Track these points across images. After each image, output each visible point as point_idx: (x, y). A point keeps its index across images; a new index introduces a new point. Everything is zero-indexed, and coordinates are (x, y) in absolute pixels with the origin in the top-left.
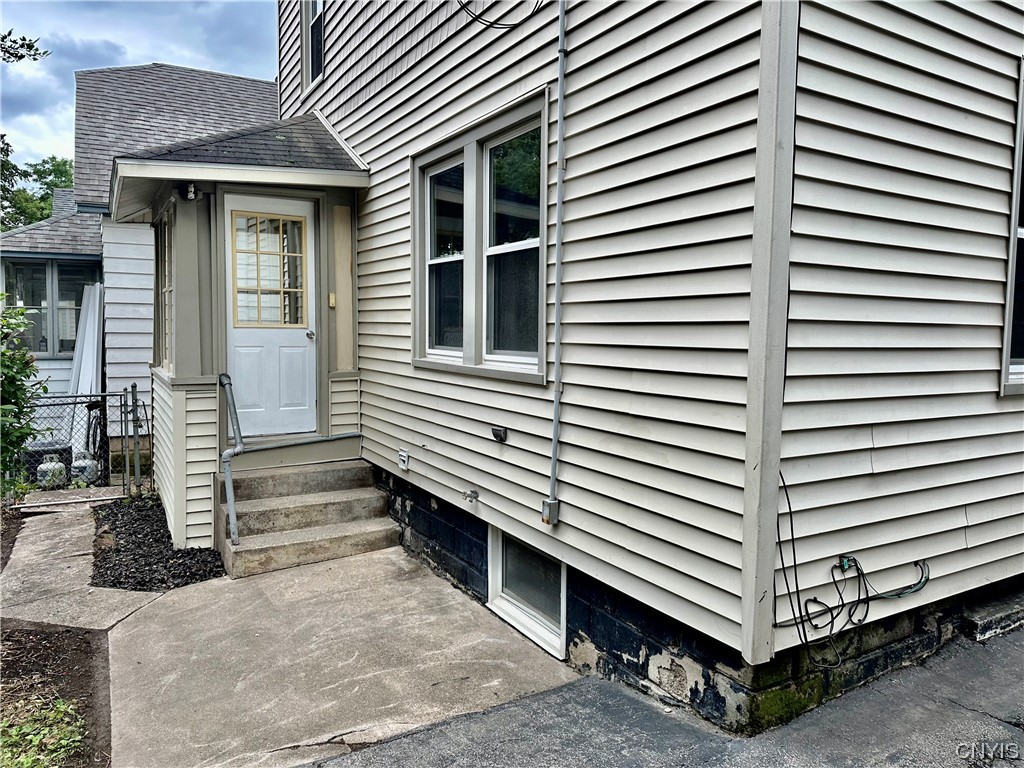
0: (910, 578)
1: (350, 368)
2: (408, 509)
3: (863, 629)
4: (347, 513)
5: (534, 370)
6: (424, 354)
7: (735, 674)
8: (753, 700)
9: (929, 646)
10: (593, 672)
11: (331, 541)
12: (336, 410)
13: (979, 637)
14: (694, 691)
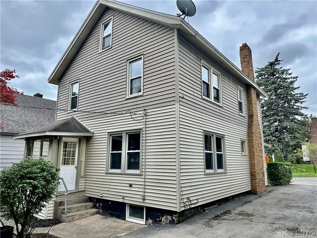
0: (196, 201)
1: (83, 175)
2: (101, 205)
3: (191, 209)
4: (86, 208)
5: (139, 173)
6: (108, 171)
7: (176, 216)
8: (178, 218)
9: (199, 213)
10: (151, 225)
11: (86, 213)
12: (80, 184)
13: (206, 211)
14: (170, 221)
